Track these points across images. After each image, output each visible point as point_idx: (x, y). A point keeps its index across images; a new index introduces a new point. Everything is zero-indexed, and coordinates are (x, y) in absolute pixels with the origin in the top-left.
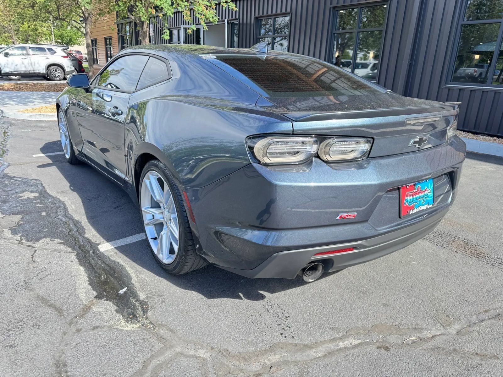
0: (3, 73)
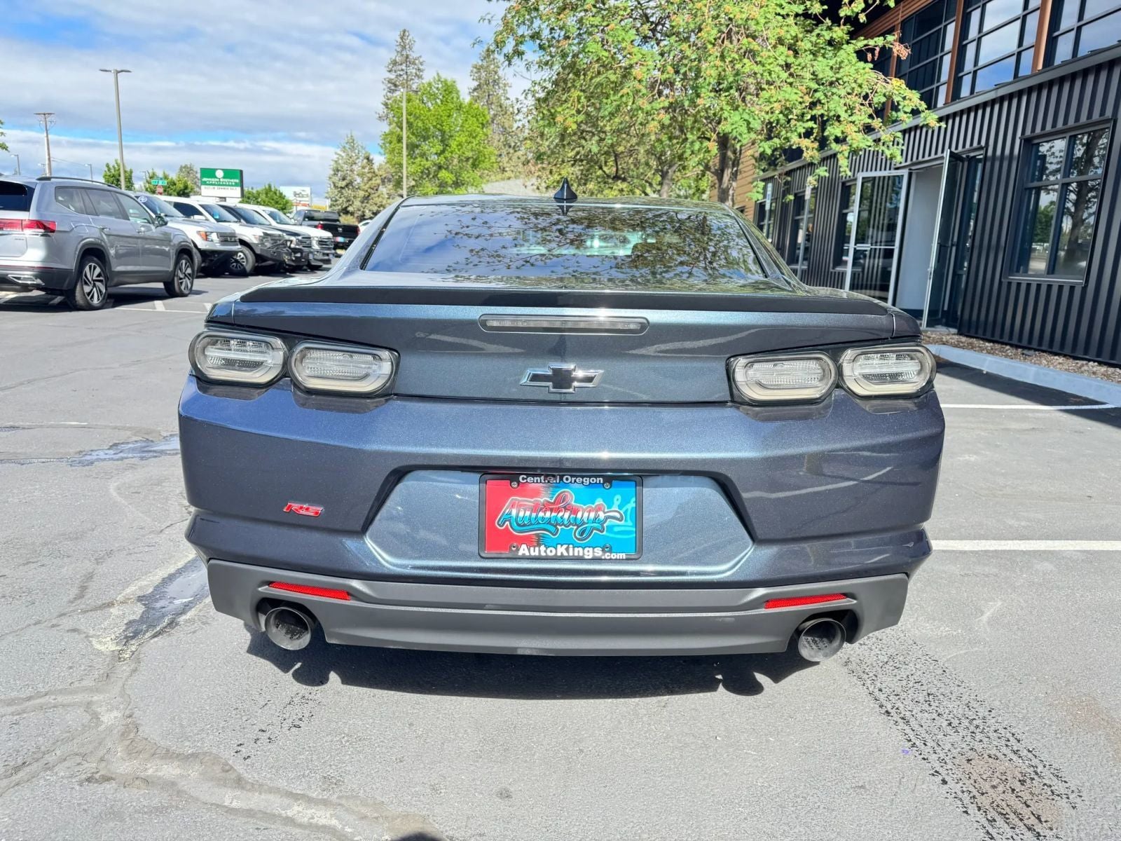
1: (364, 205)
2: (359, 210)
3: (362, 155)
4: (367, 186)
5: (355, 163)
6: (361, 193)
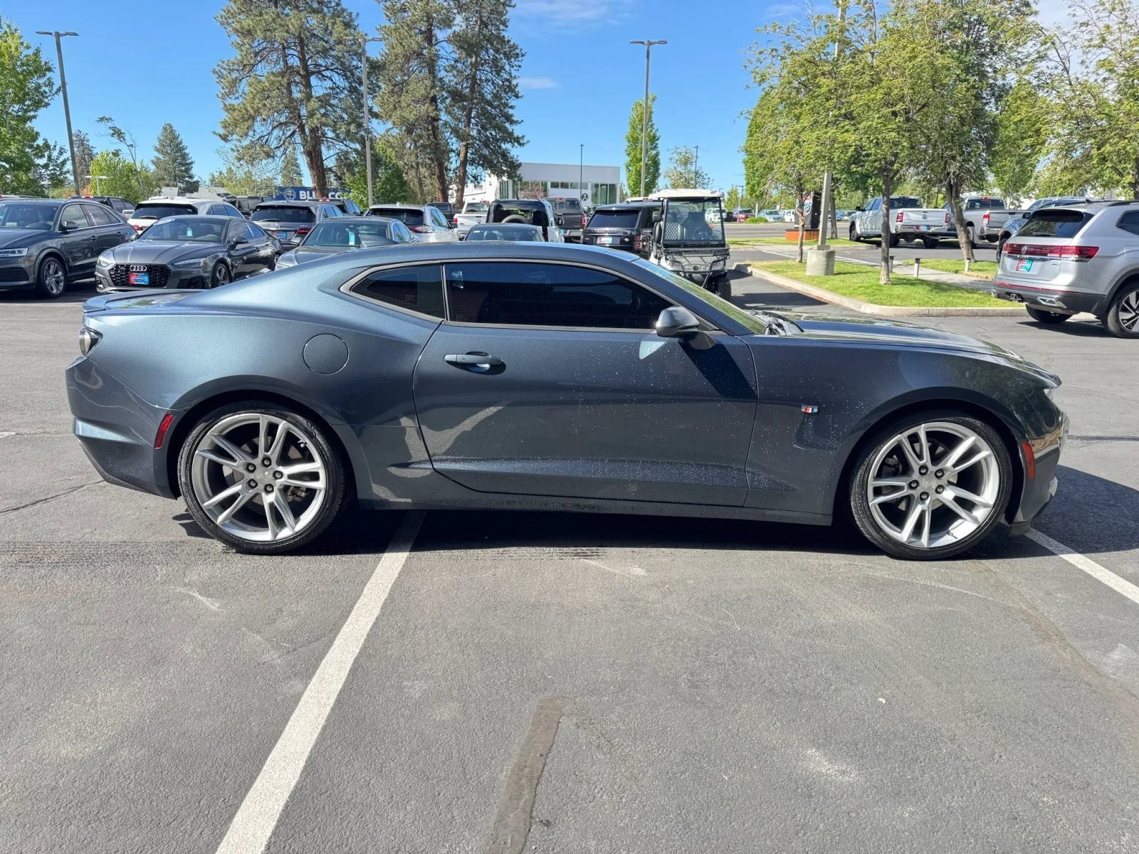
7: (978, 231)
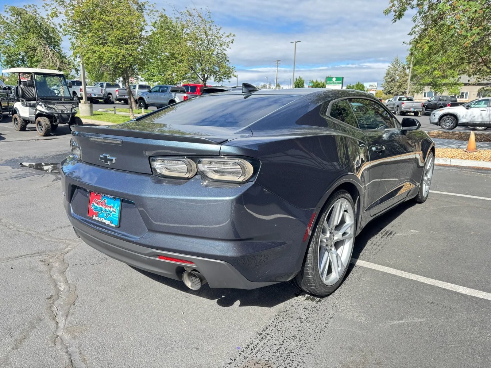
0: (460, 123)
1: (398, 89)
2: (396, 92)
3: (401, 66)
4: (401, 80)
5: (397, 70)
6: (398, 84)
7: (115, 97)
